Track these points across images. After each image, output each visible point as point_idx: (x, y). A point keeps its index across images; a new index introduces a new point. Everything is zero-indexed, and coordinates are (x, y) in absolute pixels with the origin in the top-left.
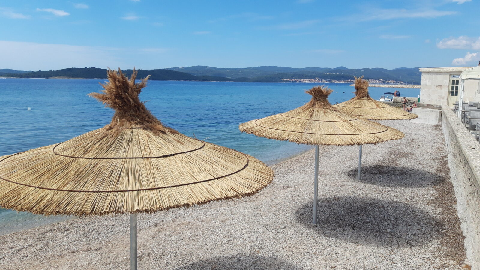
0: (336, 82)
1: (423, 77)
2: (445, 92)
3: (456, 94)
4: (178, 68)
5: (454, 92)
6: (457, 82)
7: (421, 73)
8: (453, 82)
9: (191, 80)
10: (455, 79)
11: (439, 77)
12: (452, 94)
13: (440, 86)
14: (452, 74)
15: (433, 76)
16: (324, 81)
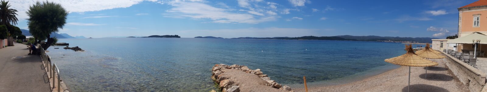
0: (396, 42)
1: (433, 42)
2: (439, 46)
3: (442, 47)
4: (339, 36)
5: (442, 46)
6: (443, 43)
7: (432, 41)
8: (441, 43)
9: (343, 40)
10: (442, 42)
11: (438, 42)
12: (441, 47)
13: (438, 45)
14: (441, 41)
15: (436, 42)
16: (392, 41)
